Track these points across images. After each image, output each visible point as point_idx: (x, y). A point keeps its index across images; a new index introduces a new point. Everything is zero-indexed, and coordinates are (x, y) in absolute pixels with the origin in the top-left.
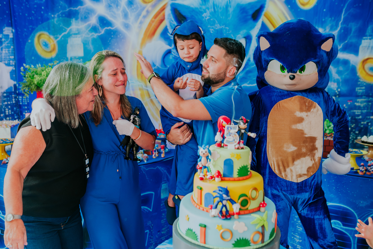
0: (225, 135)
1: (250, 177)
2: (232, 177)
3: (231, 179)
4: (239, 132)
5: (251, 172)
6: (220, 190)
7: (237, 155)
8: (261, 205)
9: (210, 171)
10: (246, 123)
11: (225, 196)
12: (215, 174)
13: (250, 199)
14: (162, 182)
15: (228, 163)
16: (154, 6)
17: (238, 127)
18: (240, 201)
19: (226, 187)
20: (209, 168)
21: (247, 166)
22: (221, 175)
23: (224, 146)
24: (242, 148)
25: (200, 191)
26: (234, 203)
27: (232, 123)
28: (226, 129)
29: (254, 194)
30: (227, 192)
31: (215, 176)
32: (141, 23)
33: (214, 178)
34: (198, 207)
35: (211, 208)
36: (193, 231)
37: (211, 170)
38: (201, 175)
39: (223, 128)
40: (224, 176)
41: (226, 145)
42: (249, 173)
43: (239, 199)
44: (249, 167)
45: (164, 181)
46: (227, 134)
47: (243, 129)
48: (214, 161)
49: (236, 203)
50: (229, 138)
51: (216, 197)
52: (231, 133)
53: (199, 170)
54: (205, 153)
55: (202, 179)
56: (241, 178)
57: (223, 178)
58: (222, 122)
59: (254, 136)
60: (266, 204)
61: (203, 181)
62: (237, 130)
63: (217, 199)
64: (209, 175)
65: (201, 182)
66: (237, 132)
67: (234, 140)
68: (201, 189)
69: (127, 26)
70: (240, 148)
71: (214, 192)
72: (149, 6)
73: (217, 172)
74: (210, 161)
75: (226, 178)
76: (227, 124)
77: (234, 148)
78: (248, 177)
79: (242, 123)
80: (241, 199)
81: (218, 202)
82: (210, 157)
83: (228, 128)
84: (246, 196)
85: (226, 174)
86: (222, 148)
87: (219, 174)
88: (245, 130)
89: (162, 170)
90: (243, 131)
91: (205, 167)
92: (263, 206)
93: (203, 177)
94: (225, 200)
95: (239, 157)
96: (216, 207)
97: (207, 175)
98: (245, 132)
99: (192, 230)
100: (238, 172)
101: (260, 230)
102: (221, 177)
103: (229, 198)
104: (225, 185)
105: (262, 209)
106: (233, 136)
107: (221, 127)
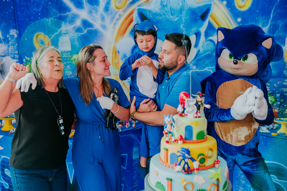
0: (185, 107)
1: (206, 140)
2: (192, 140)
3: (191, 141)
4: (197, 104)
5: (206, 136)
6: (182, 151)
7: (196, 122)
8: (216, 163)
9: (173, 135)
10: (202, 97)
11: (187, 155)
12: (178, 138)
13: (206, 157)
14: (133, 146)
15: (189, 129)
16: (125, 11)
17: (195, 100)
18: (199, 159)
19: (187, 148)
20: (173, 133)
21: (203, 131)
22: (183, 139)
23: (184, 115)
24: (199, 117)
25: (166, 151)
26: (194, 160)
27: (191, 97)
28: (186, 102)
29: (210, 153)
30: (188, 152)
31: (178, 139)
32: (115, 24)
33: (177, 141)
34: (165, 164)
35: (176, 165)
36: (162, 183)
37: (175, 135)
38: (167, 139)
39: (184, 101)
40: (186, 139)
42: (205, 137)
43: (198, 158)
44: (205, 132)
45: (135, 145)
46: (187, 106)
47: (200, 102)
48: (177, 127)
49: (195, 161)
50: (188, 109)
51: (180, 156)
52: (190, 105)
53: (165, 135)
54: (170, 121)
55: (167, 142)
56: (199, 141)
57: (185, 141)
58: (183, 97)
59: (209, 107)
60: (220, 162)
61: (169, 143)
62: (195, 103)
63: (181, 158)
64: (173, 139)
65: (167, 144)
66: (195, 104)
67: (193, 111)
68: (167, 150)
69: (104, 27)
70: (198, 117)
71: (178, 152)
72: (120, 11)
73: (180, 136)
74: (174, 127)
75: (187, 141)
76: (187, 98)
77: (193, 117)
78: (204, 140)
79: (199, 97)
80: (200, 157)
81: (182, 160)
82: (173, 124)
83: (187, 101)
84: (204, 155)
85: (187, 137)
86: (183, 117)
87: (181, 138)
89: (133, 137)
90: (200, 103)
91: (170, 133)
92: (217, 163)
93: (169, 140)
94: (187, 158)
95: (197, 124)
96: (180, 164)
97: (172, 139)
99: (160, 183)
100: (196, 136)
101: (216, 182)
102: (183, 140)
103: (190, 157)
104: (186, 146)
105: (217, 166)
106: (192, 108)
107: (182, 101)
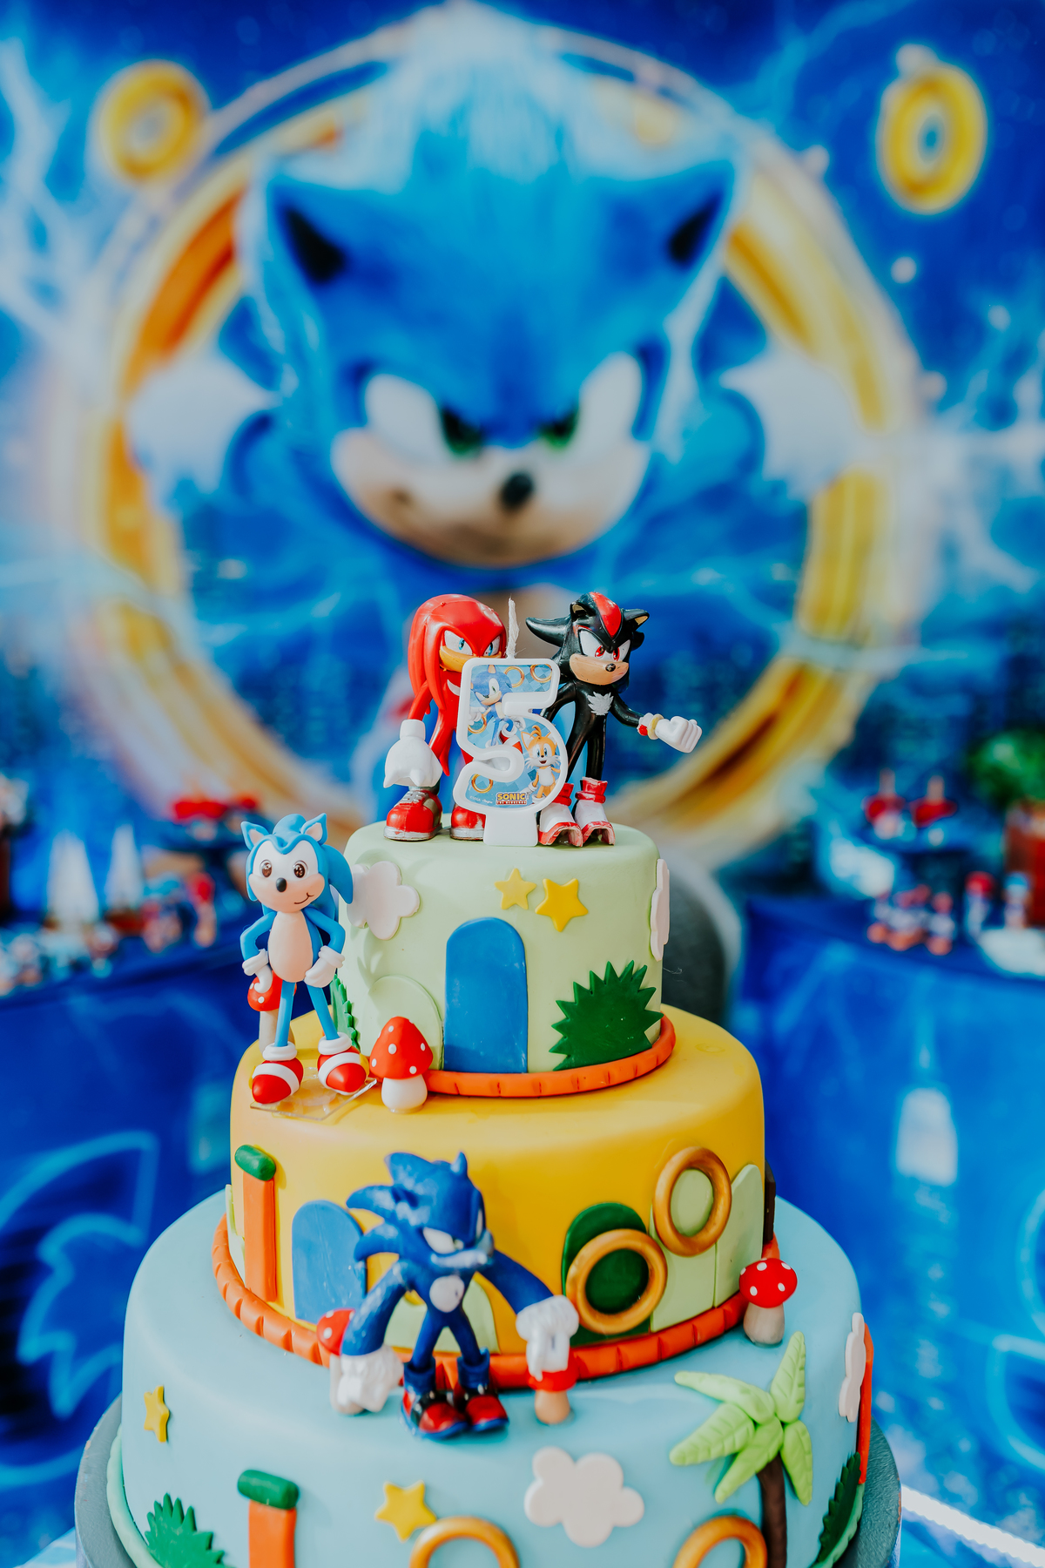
0: (464, 739)
1: (658, 1065)
2: (520, 1068)
3: (509, 1083)
5: (666, 1024)
7: (553, 886)
8: (754, 1288)
10: (621, 642)
11: (440, 1241)
12: (380, 1044)
13: (659, 1245)
15: (485, 956)
16: (184, 192)
17: (556, 674)
18: (577, 1271)
21: (633, 977)
22: (425, 1058)
24: (597, 837)
25: (261, 1186)
29: (692, 1199)
30: (464, 1205)
31: (378, 1063)
32: (122, 276)
33: (369, 1084)
34: (249, 1312)
36: (203, 1525)
37: (355, 1011)
40: (454, 1059)
41: (473, 819)
42: (651, 1032)
43: (570, 1256)
44: (653, 980)
46: (477, 726)
47: (603, 690)
48: (375, 942)
50: (492, 762)
51: (381, 1244)
52: (510, 721)
54: (293, 876)
55: (270, 1090)
56: (590, 1075)
57: (446, 1081)
58: (440, 638)
60: (791, 1279)
61: (288, 1107)
64: (336, 1057)
67: (532, 773)
68: (268, 1172)
69: (47, 293)
70: (578, 838)
71: (357, 1199)
72: (156, 194)
73: (396, 1027)
75: (467, 1082)
78: (643, 1061)
79: (589, 642)
80: (593, 1249)
81: (396, 1295)
83: (480, 688)
84: (633, 1221)
85: (469, 1043)
86: (440, 843)
87: (409, 1047)
88: (617, 699)
90: (599, 705)
92: (770, 1296)
93: (288, 1075)
94: (447, 1272)
95: (568, 905)
96: (374, 1337)
98: (612, 710)
99: (192, 1512)
100: (560, 1027)
101: (752, 1507)
102: (425, 1072)
103: (479, 1256)
104: (450, 1134)
105: (760, 1321)
106: (519, 746)
107: (431, 683)
